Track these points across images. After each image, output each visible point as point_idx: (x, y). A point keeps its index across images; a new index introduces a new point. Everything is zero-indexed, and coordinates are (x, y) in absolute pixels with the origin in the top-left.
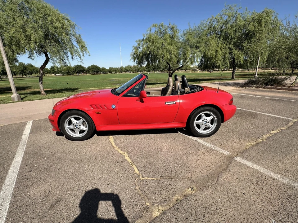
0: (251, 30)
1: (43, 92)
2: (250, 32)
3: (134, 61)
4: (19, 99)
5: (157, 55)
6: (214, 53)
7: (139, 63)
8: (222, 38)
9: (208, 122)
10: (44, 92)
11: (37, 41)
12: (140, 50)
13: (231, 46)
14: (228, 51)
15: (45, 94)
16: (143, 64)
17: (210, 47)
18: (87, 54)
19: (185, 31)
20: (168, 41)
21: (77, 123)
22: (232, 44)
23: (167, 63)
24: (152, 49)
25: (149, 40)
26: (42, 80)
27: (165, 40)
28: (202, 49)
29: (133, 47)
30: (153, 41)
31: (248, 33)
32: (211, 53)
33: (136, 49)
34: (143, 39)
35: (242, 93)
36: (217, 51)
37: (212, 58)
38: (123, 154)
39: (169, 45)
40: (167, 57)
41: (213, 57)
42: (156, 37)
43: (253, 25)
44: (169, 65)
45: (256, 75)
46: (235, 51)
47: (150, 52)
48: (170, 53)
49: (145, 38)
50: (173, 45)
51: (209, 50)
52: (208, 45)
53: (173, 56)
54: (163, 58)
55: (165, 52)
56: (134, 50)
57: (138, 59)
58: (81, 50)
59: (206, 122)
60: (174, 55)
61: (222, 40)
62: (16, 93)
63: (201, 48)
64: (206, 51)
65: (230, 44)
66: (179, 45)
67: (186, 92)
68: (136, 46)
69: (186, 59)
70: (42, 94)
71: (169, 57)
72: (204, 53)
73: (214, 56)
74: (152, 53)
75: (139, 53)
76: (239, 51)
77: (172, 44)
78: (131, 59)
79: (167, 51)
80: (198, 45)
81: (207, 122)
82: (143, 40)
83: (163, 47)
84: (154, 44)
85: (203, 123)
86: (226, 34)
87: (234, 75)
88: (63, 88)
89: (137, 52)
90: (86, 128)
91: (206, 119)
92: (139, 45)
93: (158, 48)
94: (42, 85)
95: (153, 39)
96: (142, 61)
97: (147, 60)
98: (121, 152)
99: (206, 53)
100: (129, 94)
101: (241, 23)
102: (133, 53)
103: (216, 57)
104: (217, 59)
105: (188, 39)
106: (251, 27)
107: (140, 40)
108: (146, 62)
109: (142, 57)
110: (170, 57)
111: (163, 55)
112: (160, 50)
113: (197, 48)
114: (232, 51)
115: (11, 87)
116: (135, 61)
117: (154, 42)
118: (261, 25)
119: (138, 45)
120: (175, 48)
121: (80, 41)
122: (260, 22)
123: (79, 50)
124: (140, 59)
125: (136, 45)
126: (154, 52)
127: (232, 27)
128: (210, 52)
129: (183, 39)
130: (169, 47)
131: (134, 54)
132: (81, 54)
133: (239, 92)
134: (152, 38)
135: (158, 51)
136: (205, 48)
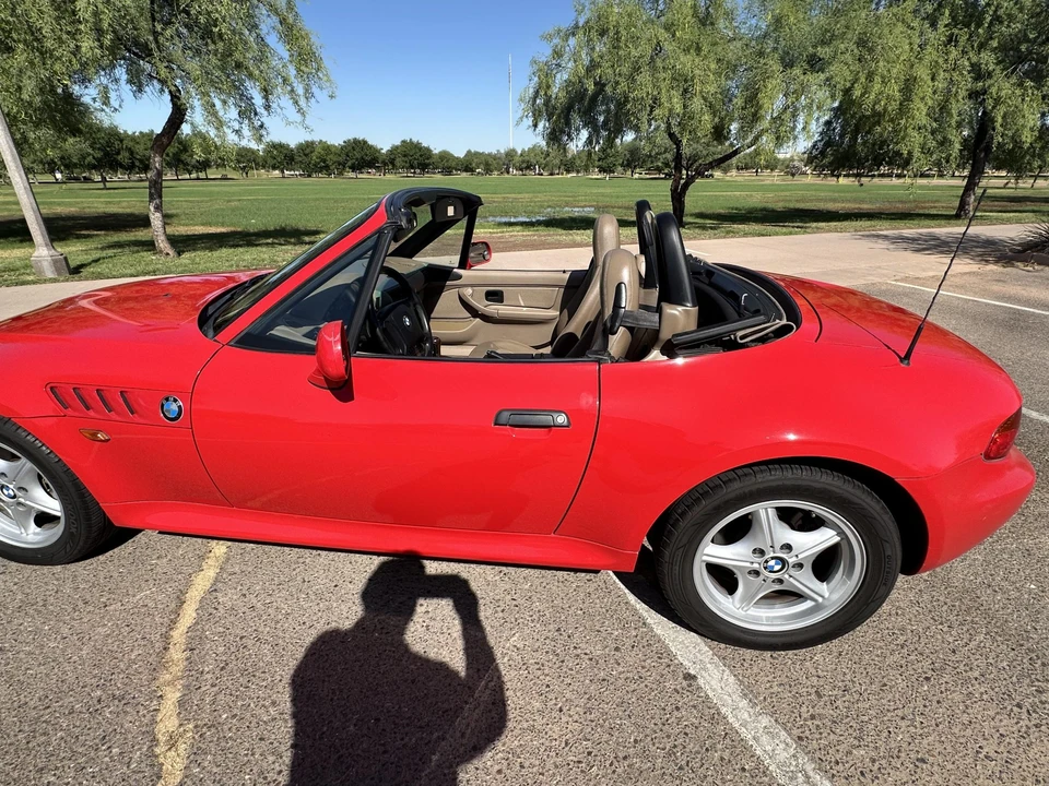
1: (162, 243)
3: (535, 126)
4: (58, 271)
5: (626, 100)
6: (894, 90)
7: (554, 137)
8: (945, 19)
9: (800, 566)
10: (168, 246)
11: (105, 26)
12: (561, 78)
13: (988, 59)
14: (965, 83)
15: (171, 252)
16: (569, 136)
17: (881, 64)
18: (321, 89)
20: (686, 34)
21: (3, 475)
22: (994, 50)
23: (671, 136)
24: (610, 71)
25: (600, 28)
26: (160, 197)
27: (670, 27)
28: (840, 72)
29: (534, 62)
30: (617, 33)
32: (882, 93)
33: (545, 74)
34: (576, 27)
35: (1009, 299)
36: (908, 87)
37: (878, 117)
38: (165, 750)
39: (687, 51)
40: (670, 110)
41: (885, 110)
42: (630, 15)
44: (678, 143)
46: (1003, 85)
47: (600, 86)
48: (685, 91)
49: (581, 22)
50: (705, 49)
51: (870, 76)
52: (871, 50)
53: (697, 104)
54: (651, 111)
55: (664, 86)
56: (536, 79)
57: (550, 118)
58: (299, 70)
59: (783, 562)
60: (705, 99)
61: (946, 26)
62: (47, 245)
63: (834, 69)
64: (856, 80)
65: (982, 46)
66: (733, 51)
67: (665, 335)
68: (544, 59)
69: (756, 118)
70: (161, 252)
71: (678, 109)
72: (847, 92)
73: (893, 107)
74: (608, 89)
75: (555, 90)
76: (1021, 85)
77: (698, 49)
78: (521, 118)
79: (674, 79)
80: (823, 52)
81: (792, 560)
82: (574, 30)
83: (659, 63)
84: (618, 48)
85: (756, 566)
87: (972, 198)
88: (272, 228)
89: (548, 87)
91: (788, 547)
92: (558, 54)
94: (158, 215)
95: (617, 26)
96: (568, 123)
97: (590, 122)
98: (167, 726)
99: (857, 93)
100: (281, 331)
102: (531, 90)
103: (903, 109)
104: (903, 122)
105: (778, 22)
107: (560, 31)
108: (584, 134)
109: (568, 109)
110: (685, 107)
111: (655, 100)
113: (815, 64)
114: (989, 82)
115: (23, 221)
116: (541, 126)
117: (619, 40)
119: (555, 51)
120: (713, 66)
121: (290, 28)
123: (292, 71)
124: (559, 116)
126: (617, 83)
128: (877, 87)
129: (754, 22)
130: (686, 62)
131: (537, 94)
132: (300, 90)
133: (996, 287)
134: (613, 19)
135: (634, 80)
136: (856, 67)
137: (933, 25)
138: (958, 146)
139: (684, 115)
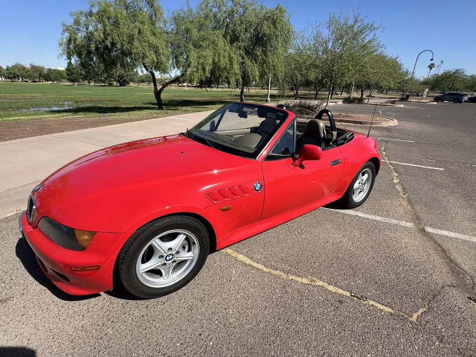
0: (266, 32)
2: (264, 35)
6: (227, 60)
12: (81, 35)
13: (242, 52)
19: (175, 13)
20: (148, 27)
21: (170, 249)
22: (242, 50)
24: (117, 38)
25: (102, 15)
27: (142, 23)
29: (64, 25)
31: (262, 37)
32: (224, 62)
33: (72, 32)
34: (91, 12)
36: (231, 60)
38: (314, 284)
40: (152, 60)
43: (267, 25)
45: (269, 98)
46: (248, 62)
47: (113, 45)
48: (156, 52)
49: (95, 10)
50: (158, 36)
51: (219, 55)
53: (162, 58)
55: (146, 49)
56: (67, 34)
57: (79, 55)
64: (215, 56)
68: (68, 24)
71: (156, 61)
72: (213, 59)
73: (228, 66)
74: (119, 46)
75: (77, 42)
76: (252, 62)
77: (154, 34)
78: (61, 55)
79: (150, 46)
82: (91, 14)
83: (141, 38)
85: (359, 186)
86: (234, 31)
87: (243, 97)
89: (75, 39)
90: (190, 254)
91: (362, 180)
92: (77, 22)
93: (131, 38)
95: (116, 17)
98: (305, 281)
99: (216, 60)
101: (253, 19)
102: (65, 40)
106: (265, 27)
107: (81, 13)
110: (157, 59)
111: (144, 54)
112: (136, 43)
114: (244, 60)
116: (73, 59)
117: (119, 24)
118: (276, 28)
119: (75, 22)
120: (164, 43)
122: (274, 23)
125: (70, 21)
126: (123, 44)
127: (242, 22)
128: (222, 59)
129: (173, 27)
130: (152, 39)
131: (69, 41)
134: (113, 13)
135: (132, 44)
136: (214, 51)
137: (225, 38)
138: (241, 80)
139: (158, 63)
